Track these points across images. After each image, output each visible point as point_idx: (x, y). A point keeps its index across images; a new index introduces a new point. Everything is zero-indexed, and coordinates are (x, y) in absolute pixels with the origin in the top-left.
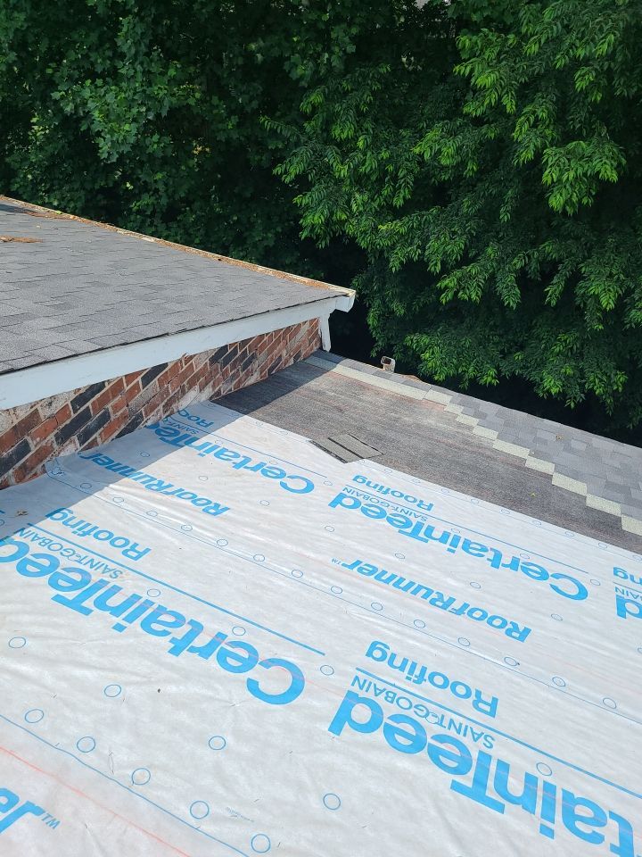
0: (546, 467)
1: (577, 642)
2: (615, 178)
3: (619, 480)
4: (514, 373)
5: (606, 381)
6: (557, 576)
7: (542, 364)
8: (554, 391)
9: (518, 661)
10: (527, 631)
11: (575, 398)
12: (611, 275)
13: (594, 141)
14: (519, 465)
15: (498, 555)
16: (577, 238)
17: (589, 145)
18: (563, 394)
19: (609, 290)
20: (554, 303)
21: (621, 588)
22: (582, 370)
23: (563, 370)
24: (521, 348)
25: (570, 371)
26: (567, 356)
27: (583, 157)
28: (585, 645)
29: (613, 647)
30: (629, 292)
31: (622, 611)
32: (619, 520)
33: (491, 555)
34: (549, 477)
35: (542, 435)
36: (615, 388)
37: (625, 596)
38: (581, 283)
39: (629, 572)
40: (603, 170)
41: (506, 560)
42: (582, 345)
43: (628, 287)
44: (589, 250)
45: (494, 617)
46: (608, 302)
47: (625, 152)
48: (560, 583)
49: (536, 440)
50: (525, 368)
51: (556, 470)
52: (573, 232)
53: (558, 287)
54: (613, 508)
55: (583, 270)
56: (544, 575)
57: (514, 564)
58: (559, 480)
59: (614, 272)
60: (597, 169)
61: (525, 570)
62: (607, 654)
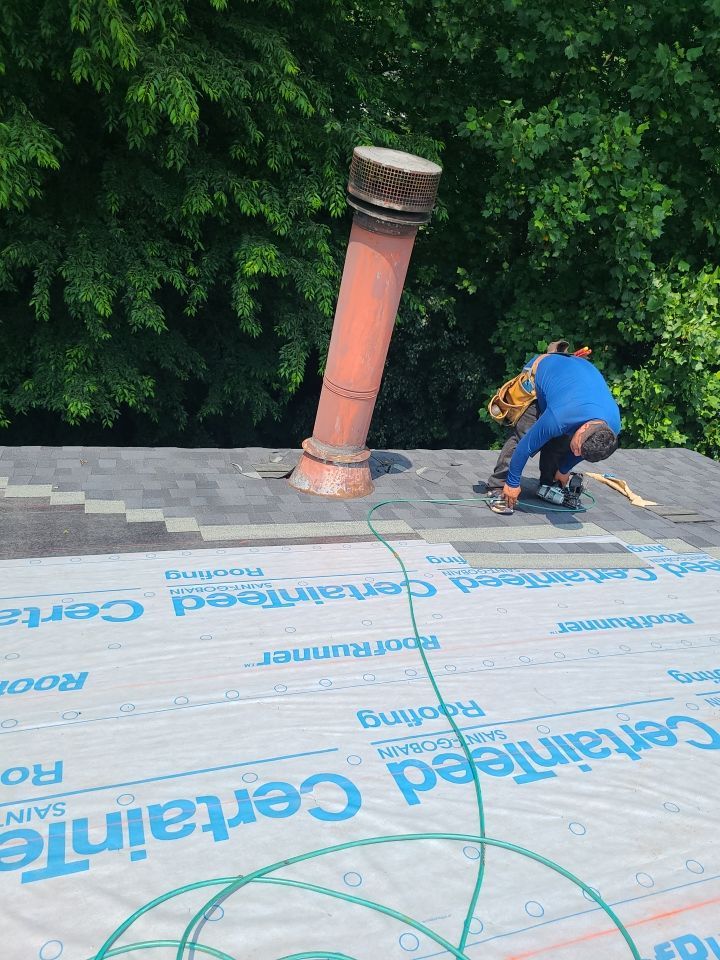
0: (75, 498)
1: (140, 661)
2: (56, 165)
3: (156, 486)
4: (30, 406)
5: (135, 391)
6: (108, 606)
7: (60, 388)
8: (84, 414)
9: (78, 711)
10: (84, 676)
11: (110, 416)
12: (96, 276)
13: (16, 119)
14: (43, 506)
15: (35, 613)
16: (43, 237)
17: (12, 126)
18: (95, 415)
19: (100, 294)
20: (46, 316)
21: (175, 589)
22: (106, 384)
23: (86, 389)
24: (28, 374)
25: (93, 389)
26: (84, 372)
27: (10, 141)
28: (150, 659)
29: (176, 647)
30: (122, 291)
31: (179, 610)
32: (162, 524)
33: (26, 616)
34: (81, 507)
35: (62, 465)
36: (147, 394)
37: (181, 595)
38: (67, 290)
39: (181, 571)
40: (39, 157)
41: (46, 613)
42: (96, 357)
43: (119, 285)
44: (62, 250)
45: (42, 680)
46: (104, 308)
47: (57, 133)
48: (112, 612)
49: (58, 472)
50: (41, 396)
51: (87, 497)
52: (35, 230)
53: (44, 298)
54: (154, 515)
55: (64, 274)
56: (93, 610)
57: (57, 614)
58: (93, 507)
59: (98, 271)
60: (32, 155)
61: (70, 615)
62: (171, 657)
